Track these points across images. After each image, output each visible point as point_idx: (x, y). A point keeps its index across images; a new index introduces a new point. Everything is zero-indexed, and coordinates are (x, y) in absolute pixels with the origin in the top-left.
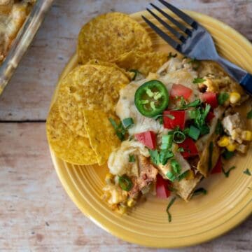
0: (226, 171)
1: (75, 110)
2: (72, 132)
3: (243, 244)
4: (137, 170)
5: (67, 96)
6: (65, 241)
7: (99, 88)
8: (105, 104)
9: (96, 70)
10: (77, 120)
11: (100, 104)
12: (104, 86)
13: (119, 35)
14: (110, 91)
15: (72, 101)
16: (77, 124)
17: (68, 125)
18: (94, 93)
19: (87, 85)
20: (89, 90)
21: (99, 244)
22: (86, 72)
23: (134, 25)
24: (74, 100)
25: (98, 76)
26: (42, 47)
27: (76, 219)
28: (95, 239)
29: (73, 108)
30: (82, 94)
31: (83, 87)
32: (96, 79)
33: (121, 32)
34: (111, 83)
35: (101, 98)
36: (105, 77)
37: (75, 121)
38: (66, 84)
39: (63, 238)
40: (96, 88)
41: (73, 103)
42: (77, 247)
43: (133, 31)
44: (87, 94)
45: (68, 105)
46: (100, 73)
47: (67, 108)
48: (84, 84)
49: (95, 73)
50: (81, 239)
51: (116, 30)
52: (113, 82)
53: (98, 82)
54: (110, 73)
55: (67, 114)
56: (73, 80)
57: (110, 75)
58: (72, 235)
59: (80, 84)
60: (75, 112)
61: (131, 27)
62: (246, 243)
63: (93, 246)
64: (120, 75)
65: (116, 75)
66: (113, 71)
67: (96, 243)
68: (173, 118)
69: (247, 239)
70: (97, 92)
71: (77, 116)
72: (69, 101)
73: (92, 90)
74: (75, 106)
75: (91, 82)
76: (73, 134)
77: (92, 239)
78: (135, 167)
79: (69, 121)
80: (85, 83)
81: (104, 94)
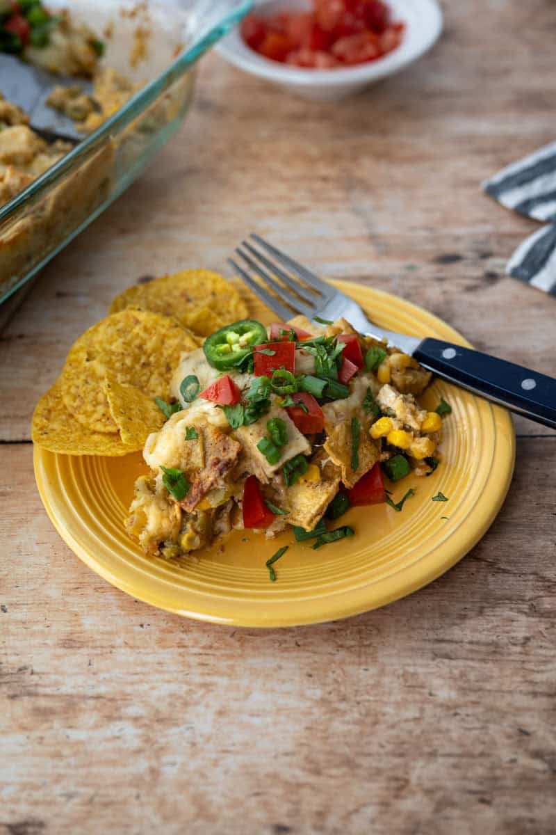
0: (396, 503)
1: (93, 390)
2: (82, 425)
3: (447, 647)
4: (200, 455)
5: (81, 369)
6: (37, 641)
7: (143, 359)
8: (151, 388)
9: (137, 322)
10: (95, 406)
11: (142, 388)
12: (152, 359)
13: (188, 300)
14: (163, 370)
15: (87, 376)
16: (94, 412)
17: (76, 416)
18: (132, 368)
19: (120, 350)
20: (123, 359)
21: (113, 647)
22: (120, 326)
23: (214, 282)
24: (93, 375)
25: (142, 334)
26: (51, 343)
27: (68, 599)
28: (106, 637)
29: (90, 387)
30: (109, 364)
31: (113, 353)
32: (137, 342)
33: (192, 296)
34: (166, 353)
35: (144, 378)
36: (154, 339)
37: (89, 408)
38: (82, 348)
39: (33, 634)
40: (136, 359)
41: (89, 380)
42: (61, 651)
43: (214, 294)
44: (118, 365)
45: (79, 382)
46: (146, 329)
47: (77, 387)
48: (113, 347)
49: (137, 329)
50: (74, 637)
51: (184, 295)
52: (170, 352)
53: (140, 347)
54: (163, 331)
55: (75, 397)
56: (95, 339)
57: (164, 336)
58: (54, 629)
59: (108, 347)
60: (93, 394)
61: (209, 286)
62: (453, 646)
63: (99, 651)
64: (183, 339)
65: (175, 336)
66: (171, 327)
67: (105, 644)
68: (273, 353)
69: (456, 638)
70: (138, 367)
71: (96, 399)
72: (83, 377)
73: (128, 361)
74: (93, 384)
75: (127, 344)
76: (83, 428)
77: (96, 637)
78: (198, 450)
79: (78, 407)
80: (117, 346)
81: (152, 373)
